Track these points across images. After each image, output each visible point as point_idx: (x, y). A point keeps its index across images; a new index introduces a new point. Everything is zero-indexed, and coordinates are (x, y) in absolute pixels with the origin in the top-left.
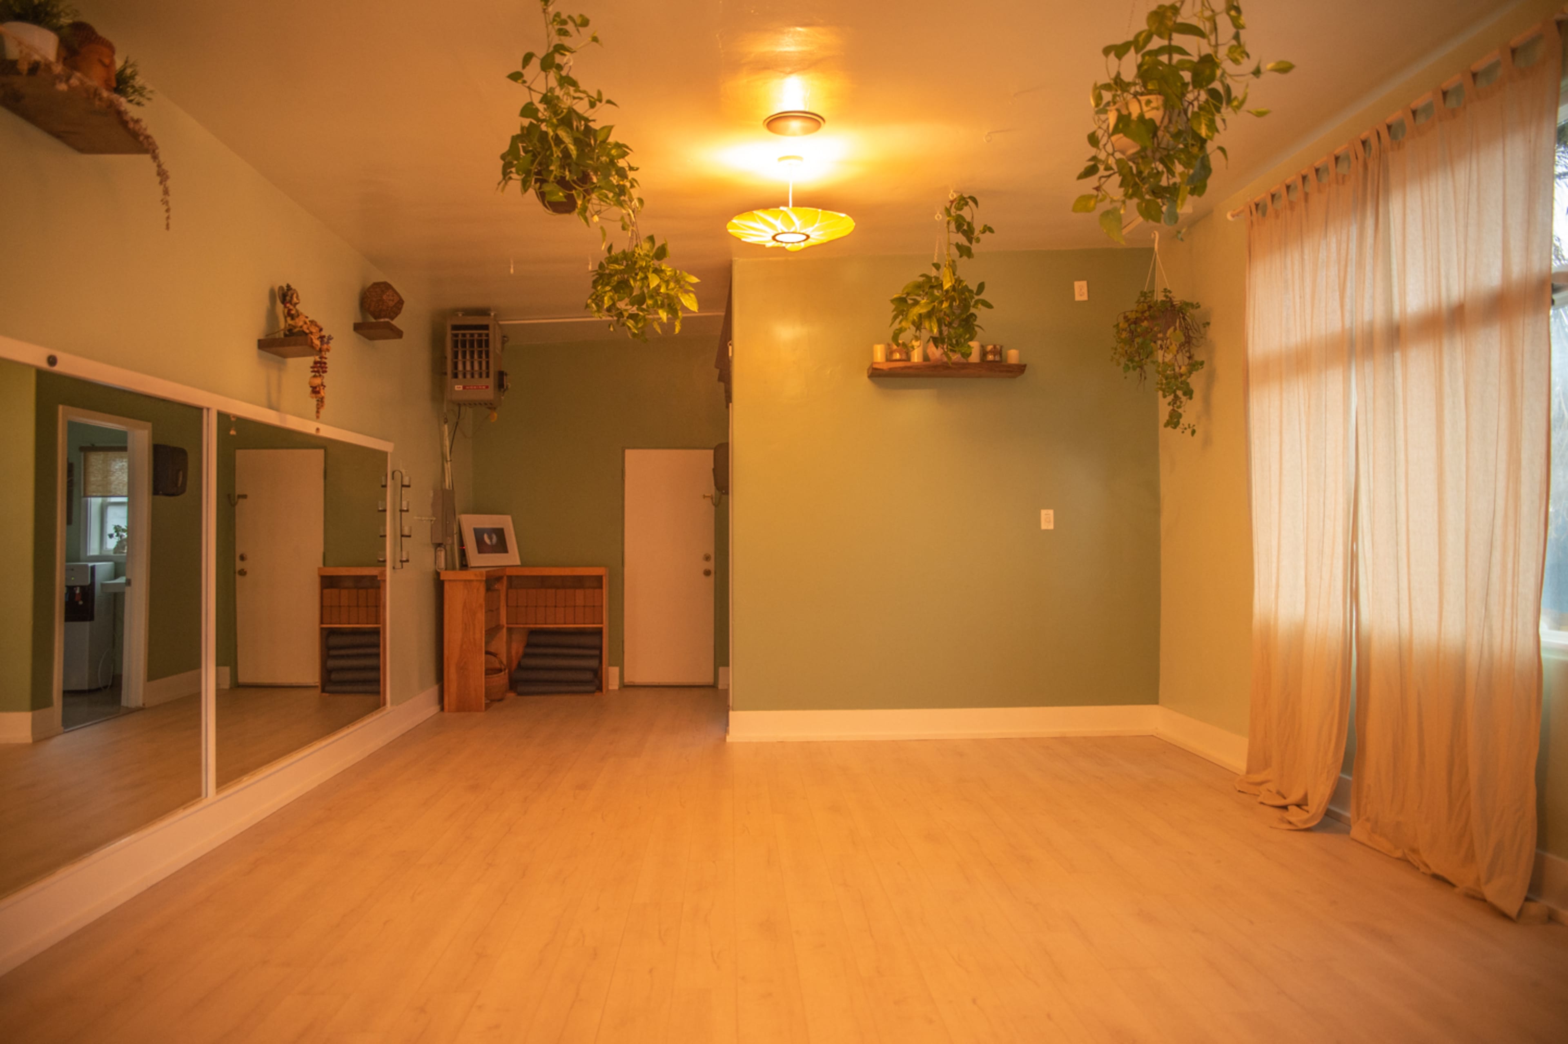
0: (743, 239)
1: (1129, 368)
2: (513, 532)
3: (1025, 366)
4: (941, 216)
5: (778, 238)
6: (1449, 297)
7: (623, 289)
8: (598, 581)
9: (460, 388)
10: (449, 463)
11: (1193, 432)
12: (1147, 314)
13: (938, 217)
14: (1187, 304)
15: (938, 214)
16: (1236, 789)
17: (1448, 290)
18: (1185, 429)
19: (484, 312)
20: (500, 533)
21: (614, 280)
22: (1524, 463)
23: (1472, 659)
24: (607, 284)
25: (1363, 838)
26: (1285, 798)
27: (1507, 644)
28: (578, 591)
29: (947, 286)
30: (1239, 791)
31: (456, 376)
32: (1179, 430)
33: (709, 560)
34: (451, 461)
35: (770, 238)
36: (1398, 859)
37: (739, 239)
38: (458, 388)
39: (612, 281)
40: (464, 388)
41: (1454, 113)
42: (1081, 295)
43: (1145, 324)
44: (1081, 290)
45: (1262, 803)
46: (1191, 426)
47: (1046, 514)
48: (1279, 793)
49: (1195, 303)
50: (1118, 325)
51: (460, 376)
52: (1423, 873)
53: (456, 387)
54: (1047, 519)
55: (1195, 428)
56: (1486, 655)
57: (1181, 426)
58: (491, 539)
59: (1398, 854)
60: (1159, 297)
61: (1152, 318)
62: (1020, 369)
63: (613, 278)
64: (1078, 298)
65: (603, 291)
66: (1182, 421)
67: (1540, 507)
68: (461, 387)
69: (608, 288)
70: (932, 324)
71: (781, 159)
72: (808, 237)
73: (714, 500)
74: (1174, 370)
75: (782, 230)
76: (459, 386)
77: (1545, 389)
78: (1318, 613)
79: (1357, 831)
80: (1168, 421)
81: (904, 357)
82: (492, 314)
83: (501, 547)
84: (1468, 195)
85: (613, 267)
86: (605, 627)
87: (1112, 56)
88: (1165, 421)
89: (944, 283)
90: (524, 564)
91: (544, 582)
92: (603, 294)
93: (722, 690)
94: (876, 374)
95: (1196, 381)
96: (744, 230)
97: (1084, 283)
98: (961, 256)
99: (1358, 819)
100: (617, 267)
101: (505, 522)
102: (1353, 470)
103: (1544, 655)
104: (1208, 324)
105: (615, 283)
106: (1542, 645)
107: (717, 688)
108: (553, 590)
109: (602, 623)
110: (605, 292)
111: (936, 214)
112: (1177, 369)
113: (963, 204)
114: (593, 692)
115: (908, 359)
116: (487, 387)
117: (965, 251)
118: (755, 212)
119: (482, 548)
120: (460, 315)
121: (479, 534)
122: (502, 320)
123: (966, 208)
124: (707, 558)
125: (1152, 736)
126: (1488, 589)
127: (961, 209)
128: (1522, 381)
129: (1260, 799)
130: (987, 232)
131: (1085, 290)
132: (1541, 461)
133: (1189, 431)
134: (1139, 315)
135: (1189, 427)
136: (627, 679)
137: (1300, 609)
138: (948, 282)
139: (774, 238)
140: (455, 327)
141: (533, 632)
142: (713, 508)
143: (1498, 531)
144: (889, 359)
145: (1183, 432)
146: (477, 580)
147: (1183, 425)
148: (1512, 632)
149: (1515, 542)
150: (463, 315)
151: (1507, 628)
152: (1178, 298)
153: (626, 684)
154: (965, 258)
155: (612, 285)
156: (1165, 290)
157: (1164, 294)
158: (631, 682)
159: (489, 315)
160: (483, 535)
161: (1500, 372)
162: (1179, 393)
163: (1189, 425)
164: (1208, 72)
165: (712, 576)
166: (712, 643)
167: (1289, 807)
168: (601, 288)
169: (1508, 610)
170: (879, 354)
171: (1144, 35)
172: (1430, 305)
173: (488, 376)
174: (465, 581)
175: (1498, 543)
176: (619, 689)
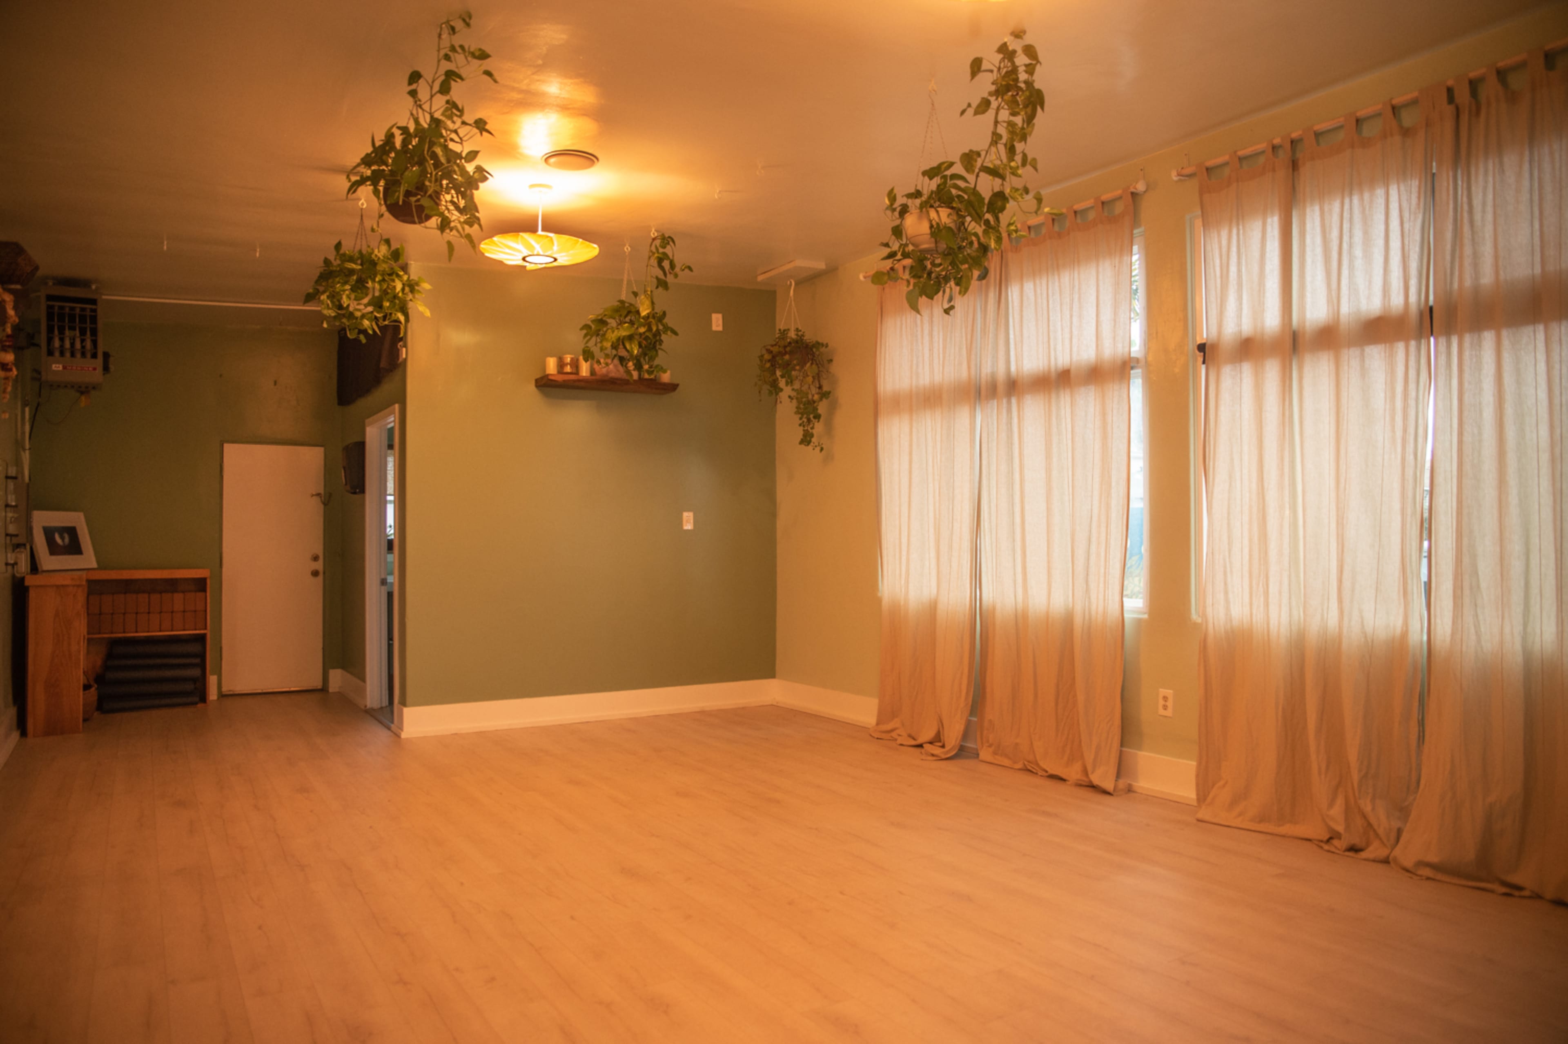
0: (487, 254)
1: (772, 394)
2: (86, 531)
3: (677, 385)
4: (629, 249)
5: (527, 259)
6: (1056, 364)
7: (360, 289)
8: (200, 585)
9: (59, 367)
10: (27, 452)
11: (822, 449)
12: (788, 349)
13: (627, 249)
14: (818, 343)
15: (627, 246)
16: (874, 737)
17: (1056, 359)
18: (816, 446)
19: (84, 283)
20: (72, 532)
21: (353, 279)
22: (1113, 484)
23: (1078, 620)
24: (346, 283)
25: (989, 758)
26: (914, 739)
27: (1101, 609)
28: (176, 595)
29: (644, 313)
30: (878, 738)
31: (50, 353)
32: (810, 447)
33: (318, 560)
34: (30, 449)
35: (521, 258)
36: (1020, 769)
37: (483, 254)
38: (57, 367)
39: (351, 280)
40: (64, 368)
41: (1060, 235)
42: (717, 326)
43: (787, 357)
44: (717, 322)
45: (901, 745)
46: (820, 444)
47: (687, 516)
48: (910, 736)
49: (825, 343)
50: (762, 356)
51: (57, 354)
52: (1041, 776)
53: (54, 366)
54: (688, 522)
55: (823, 446)
56: (1087, 617)
57: (812, 444)
58: (63, 538)
59: (1019, 766)
60: (792, 335)
61: (791, 353)
62: (672, 387)
63: (352, 277)
64: (714, 328)
65: (342, 289)
66: (813, 440)
67: (1123, 514)
68: (61, 366)
69: (348, 287)
70: (633, 346)
71: (532, 186)
72: (556, 260)
73: (323, 498)
74: (808, 397)
75: (538, 252)
76: (57, 365)
77: (1126, 434)
78: (949, 594)
79: (985, 754)
80: (802, 439)
81: (574, 371)
82: (94, 287)
83: (74, 548)
84: (1073, 294)
85: (350, 266)
86: (208, 632)
87: (926, 178)
88: (800, 440)
89: (641, 310)
90: (101, 567)
91: (128, 586)
92: (342, 293)
93: (334, 693)
94: (545, 384)
95: (822, 408)
96: (499, 247)
97: (720, 316)
98: (657, 287)
99: (983, 747)
100: (354, 266)
101: (76, 519)
102: (977, 485)
103: (1126, 615)
104: (831, 360)
105: (353, 283)
106: (1125, 608)
107: (328, 691)
108: (146, 595)
109: (206, 629)
110: (344, 291)
111: (625, 245)
112: (810, 397)
113: (666, 243)
114: (196, 703)
115: (577, 373)
116: (95, 369)
117: (662, 284)
118: (521, 234)
119: (54, 549)
120: (51, 284)
121: (49, 533)
122: (105, 295)
123: (668, 247)
124: (316, 558)
125: (772, 705)
126: (1087, 571)
127: (665, 248)
128: (1112, 428)
129: (899, 742)
130: (687, 270)
131: (721, 322)
132: (1124, 483)
133: (818, 449)
134: (781, 349)
135: (819, 445)
136: (225, 689)
137: (934, 591)
138: (646, 310)
139: (524, 259)
140: (50, 298)
141: (114, 643)
142: (322, 506)
143: (1094, 531)
144: (560, 371)
145: (814, 449)
146: (74, 586)
147: (814, 443)
148: (1104, 600)
149: (1107, 538)
150: (54, 284)
151: (1101, 597)
152: (809, 337)
153: (224, 693)
154: (660, 289)
155: (351, 284)
156: (797, 330)
157: (796, 333)
158: (230, 691)
159: (90, 287)
160: (54, 535)
161: (1095, 421)
162: (811, 416)
163: (819, 443)
164: (1000, 203)
165: (320, 578)
166: (321, 646)
167: (924, 745)
168: (340, 286)
169: (1101, 585)
170: (551, 366)
171: (945, 165)
172: (1041, 368)
173: (94, 356)
174: (58, 587)
175: (1094, 539)
176: (218, 699)
